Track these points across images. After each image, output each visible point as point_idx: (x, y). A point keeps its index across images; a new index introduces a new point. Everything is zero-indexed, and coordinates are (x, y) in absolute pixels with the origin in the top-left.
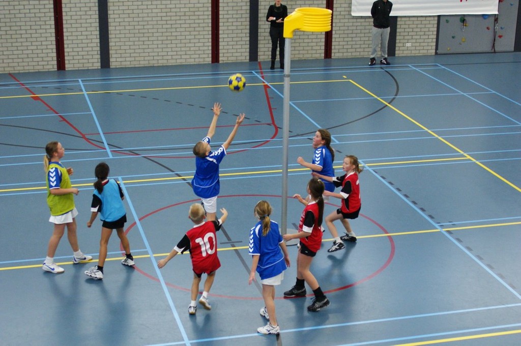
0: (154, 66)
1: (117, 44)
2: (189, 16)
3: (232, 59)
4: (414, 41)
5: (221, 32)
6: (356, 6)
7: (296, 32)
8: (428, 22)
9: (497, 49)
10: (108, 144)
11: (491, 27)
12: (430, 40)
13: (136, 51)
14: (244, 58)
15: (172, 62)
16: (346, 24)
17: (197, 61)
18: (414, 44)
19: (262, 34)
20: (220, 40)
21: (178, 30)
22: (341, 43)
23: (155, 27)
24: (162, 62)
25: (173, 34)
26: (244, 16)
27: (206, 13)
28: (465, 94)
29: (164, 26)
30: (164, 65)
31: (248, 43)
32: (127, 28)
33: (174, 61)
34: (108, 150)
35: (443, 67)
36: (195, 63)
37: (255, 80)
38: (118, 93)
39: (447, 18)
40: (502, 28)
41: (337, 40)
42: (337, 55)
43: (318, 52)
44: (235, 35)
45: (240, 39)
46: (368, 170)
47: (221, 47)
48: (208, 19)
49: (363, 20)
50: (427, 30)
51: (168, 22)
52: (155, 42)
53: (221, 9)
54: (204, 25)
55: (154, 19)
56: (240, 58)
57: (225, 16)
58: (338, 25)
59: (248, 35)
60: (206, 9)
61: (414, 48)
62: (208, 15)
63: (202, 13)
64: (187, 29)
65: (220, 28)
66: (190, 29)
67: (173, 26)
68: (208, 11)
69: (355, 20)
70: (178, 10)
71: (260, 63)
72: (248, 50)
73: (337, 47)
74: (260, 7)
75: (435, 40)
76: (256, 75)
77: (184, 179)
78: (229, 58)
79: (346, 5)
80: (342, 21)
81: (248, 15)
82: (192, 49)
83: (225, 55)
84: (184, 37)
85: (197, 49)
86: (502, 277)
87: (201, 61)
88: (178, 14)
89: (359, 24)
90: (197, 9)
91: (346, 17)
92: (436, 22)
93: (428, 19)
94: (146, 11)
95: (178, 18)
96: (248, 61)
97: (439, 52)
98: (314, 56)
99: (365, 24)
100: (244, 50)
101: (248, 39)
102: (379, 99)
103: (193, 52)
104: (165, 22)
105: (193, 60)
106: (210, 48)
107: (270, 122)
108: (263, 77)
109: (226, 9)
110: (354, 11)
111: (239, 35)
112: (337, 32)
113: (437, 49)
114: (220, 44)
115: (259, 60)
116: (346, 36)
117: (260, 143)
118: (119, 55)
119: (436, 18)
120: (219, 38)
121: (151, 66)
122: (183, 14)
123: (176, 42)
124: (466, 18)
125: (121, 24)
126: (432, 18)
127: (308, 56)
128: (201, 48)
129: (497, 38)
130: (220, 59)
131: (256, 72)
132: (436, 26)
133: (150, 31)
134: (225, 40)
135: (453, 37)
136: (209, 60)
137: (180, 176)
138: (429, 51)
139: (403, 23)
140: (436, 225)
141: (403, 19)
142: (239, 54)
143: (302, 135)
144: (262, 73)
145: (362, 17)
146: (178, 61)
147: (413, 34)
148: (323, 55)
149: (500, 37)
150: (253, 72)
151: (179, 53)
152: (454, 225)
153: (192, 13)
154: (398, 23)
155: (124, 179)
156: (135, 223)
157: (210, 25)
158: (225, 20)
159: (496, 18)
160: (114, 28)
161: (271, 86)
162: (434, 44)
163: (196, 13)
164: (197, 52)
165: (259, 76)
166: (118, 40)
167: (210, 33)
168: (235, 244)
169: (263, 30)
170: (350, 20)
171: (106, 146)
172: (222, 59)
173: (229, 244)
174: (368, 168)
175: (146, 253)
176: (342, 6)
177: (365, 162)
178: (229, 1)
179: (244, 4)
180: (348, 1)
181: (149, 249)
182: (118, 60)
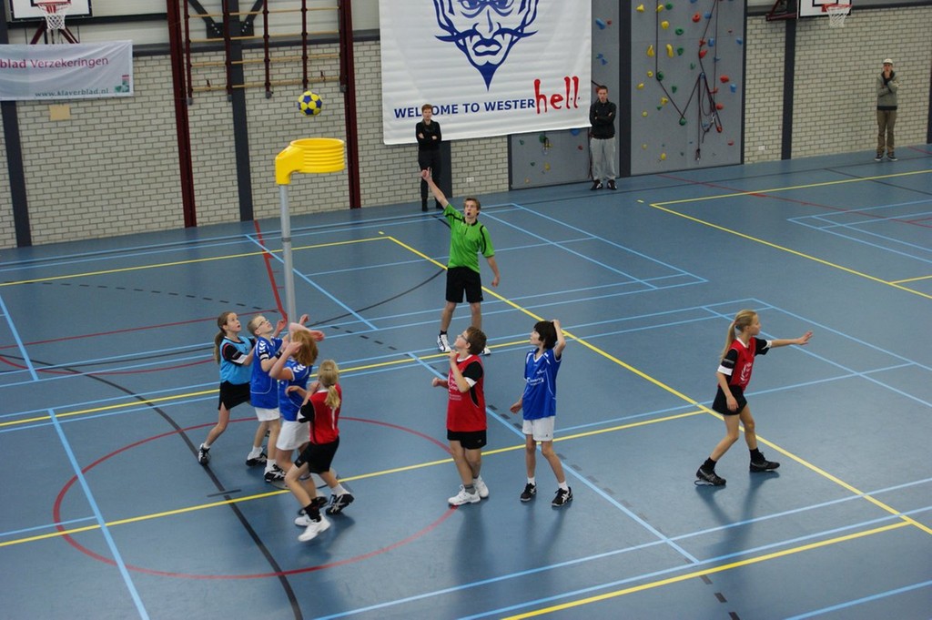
0: (98, 239)
2: (147, 161)
3: (215, 220)
4: (477, 173)
5: (195, 182)
6: (388, 130)
7: (293, 175)
8: (494, 146)
10: (31, 361)
12: (500, 171)
13: (70, 218)
14: (232, 217)
15: (125, 231)
16: (377, 157)
17: (164, 226)
18: (477, 179)
19: (256, 180)
20: (196, 193)
21: (131, 183)
22: (373, 185)
23: (96, 180)
24: (111, 232)
25: (125, 189)
26: (227, 156)
27: (171, 155)
28: (555, 244)
29: (110, 179)
30: (114, 235)
31: (237, 194)
32: (53, 184)
33: (129, 229)
34: (32, 369)
35: (522, 208)
36: (160, 229)
37: (252, 247)
38: (45, 283)
39: (520, 138)
41: (366, 180)
42: (368, 202)
43: (341, 200)
44: (217, 185)
45: (224, 190)
46: (422, 366)
47: (197, 204)
48: (175, 164)
49: (402, 150)
50: (494, 156)
51: (116, 172)
52: (98, 203)
53: (192, 148)
54: (169, 173)
55: (93, 169)
56: (226, 217)
57: (200, 158)
58: (365, 159)
59: (236, 183)
60: (170, 150)
61: (478, 184)
62: (174, 158)
63: (165, 156)
64: (145, 181)
65: (194, 176)
66: (149, 181)
67: (123, 178)
68: (174, 152)
69: (390, 151)
70: (129, 154)
71: (256, 222)
72: (238, 205)
73: (367, 191)
74: (250, 142)
75: (507, 170)
76: (252, 239)
77: (150, 404)
78: (211, 219)
79: (377, 130)
80: (371, 153)
81: (234, 155)
82: (154, 209)
83: (205, 214)
84: (140, 193)
85: (162, 208)
86: (627, 505)
87: (170, 226)
88: (129, 159)
89: (397, 156)
90: (157, 151)
91: (377, 147)
92: (506, 145)
93: (493, 141)
94: (81, 158)
95: (129, 165)
96: (239, 220)
97: (514, 186)
98: (335, 206)
99: (404, 155)
100: (232, 206)
101: (236, 188)
102: (432, 261)
103: (156, 214)
104: (110, 173)
105: (157, 225)
106: (181, 206)
107: (276, 307)
108: (262, 243)
109: (199, 147)
110: (388, 138)
111: (222, 184)
112: (366, 170)
113: (510, 182)
114: (196, 198)
115: (255, 219)
116: (379, 174)
118: (45, 226)
119: (506, 140)
120: (193, 190)
121: (94, 239)
122: (136, 159)
123: (129, 200)
124: (547, 136)
125: (45, 179)
126: (500, 140)
127: (326, 207)
128: (168, 207)
130: (198, 220)
131: (252, 236)
132: (506, 150)
133: (89, 187)
134: (203, 192)
135: (532, 164)
136: (181, 223)
137: (143, 400)
138: (502, 187)
139: (459, 149)
141: (458, 144)
142: (226, 212)
143: (323, 323)
144: (260, 236)
145: (399, 146)
146: (135, 228)
147: (474, 164)
148: (348, 204)
150: (247, 236)
151: (135, 217)
153: (151, 157)
154: (452, 150)
155: (56, 412)
156: (76, 478)
157: (179, 172)
158: (201, 164)
160: (33, 186)
161: (274, 255)
162: (507, 176)
163: (156, 157)
164: (162, 214)
165: (256, 242)
166: (42, 203)
167: (180, 183)
168: (230, 495)
169: (257, 175)
170: (383, 151)
171: (29, 364)
172: (200, 220)
173: (222, 496)
174: (422, 363)
175: (95, 522)
176: (370, 131)
177: (418, 355)
178: (204, 135)
179: (226, 138)
180: (378, 125)
181: (98, 516)
182: (44, 232)
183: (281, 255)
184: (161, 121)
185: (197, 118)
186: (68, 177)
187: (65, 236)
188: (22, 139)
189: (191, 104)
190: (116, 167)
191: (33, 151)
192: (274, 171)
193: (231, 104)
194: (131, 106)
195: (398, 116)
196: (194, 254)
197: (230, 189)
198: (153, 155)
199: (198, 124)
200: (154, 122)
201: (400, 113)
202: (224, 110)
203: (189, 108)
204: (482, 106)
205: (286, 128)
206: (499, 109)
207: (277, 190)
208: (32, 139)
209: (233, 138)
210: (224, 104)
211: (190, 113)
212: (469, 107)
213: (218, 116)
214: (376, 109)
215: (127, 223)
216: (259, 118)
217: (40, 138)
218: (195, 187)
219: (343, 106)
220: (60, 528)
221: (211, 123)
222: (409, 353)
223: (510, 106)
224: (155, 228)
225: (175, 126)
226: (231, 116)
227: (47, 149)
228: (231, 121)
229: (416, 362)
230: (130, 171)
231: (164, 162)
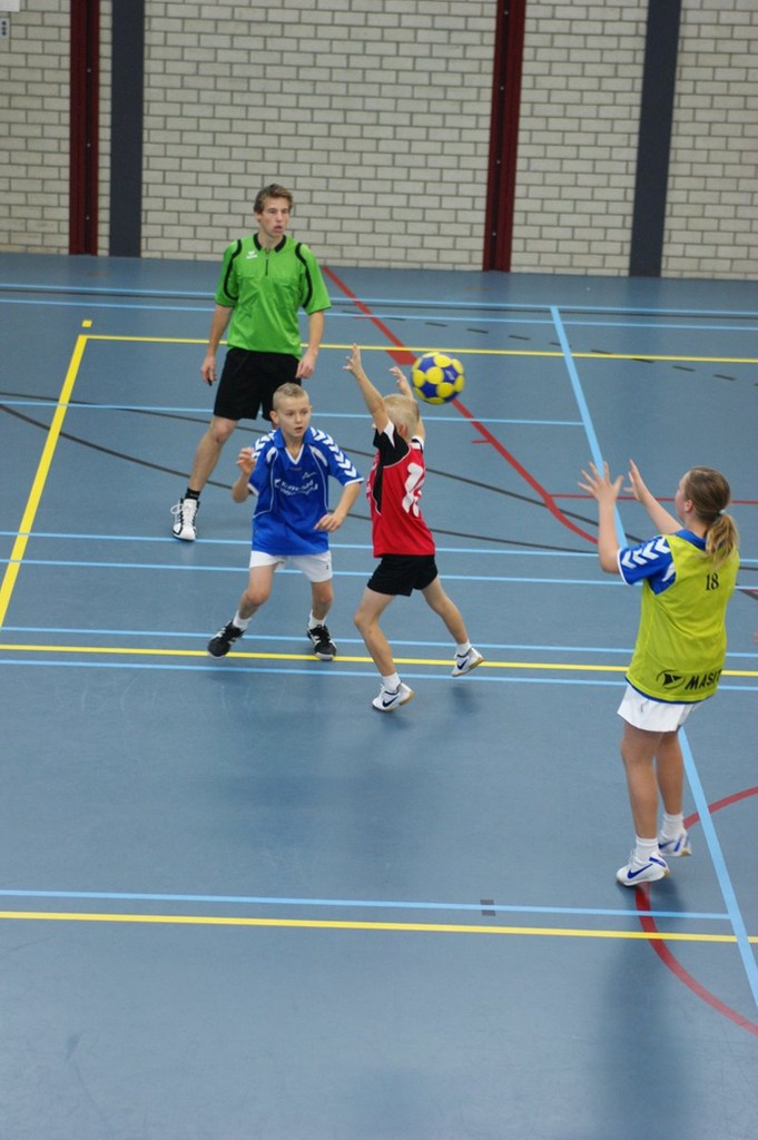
10: (627, 537)
38: (679, 366)
118: (697, 237)
125: (717, 129)
160: (688, 142)
166: (699, 183)
175: (726, 928)
181: (734, 916)
182: (691, 251)
187: (738, 265)
188: (685, 31)
191: (703, 59)
208: (706, 31)
217: (725, 32)
220: (648, 924)
227: (736, 60)
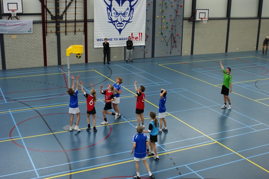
0: (22, 68)
1: (8, 60)
2: (35, 49)
3: (52, 65)
4: (117, 55)
5: (47, 55)
6: (95, 44)
7: (71, 54)
8: (121, 49)
9: (146, 57)
10: (5, 98)
11: (143, 50)
12: (122, 55)
13: (16, 63)
14: (56, 64)
15: (29, 67)
16: (92, 51)
17: (39, 66)
19: (62, 55)
20: (47, 58)
21: (31, 55)
22: (91, 57)
24: (25, 67)
26: (55, 49)
27: (41, 48)
28: (135, 73)
29: (26, 54)
31: (57, 58)
32: (12, 54)
34: (5, 100)
37: (61, 72)
38: (9, 79)
40: (147, 50)
41: (89, 56)
42: (90, 61)
43: (83, 61)
44: (52, 56)
47: (47, 60)
49: (98, 49)
50: (121, 51)
52: (23, 60)
53: (47, 47)
54: (41, 53)
55: (22, 51)
57: (48, 49)
58: (89, 51)
59: (57, 56)
61: (117, 58)
62: (42, 49)
63: (40, 48)
64: (35, 54)
65: (47, 54)
67: (29, 53)
69: (95, 49)
70: (31, 48)
71: (62, 65)
72: (57, 61)
73: (89, 59)
74: (61, 46)
75: (124, 55)
76: (61, 70)
77: (34, 109)
78: (51, 64)
79: (92, 44)
81: (57, 49)
82: (37, 61)
83: (49, 63)
84: (33, 57)
87: (40, 66)
88: (31, 49)
91: (92, 48)
92: (124, 49)
93: (121, 48)
94: (19, 48)
95: (31, 50)
96: (58, 65)
98: (81, 62)
101: (57, 57)
102: (105, 76)
103: (37, 63)
104: (26, 52)
105: (37, 65)
106: (43, 61)
107: (66, 86)
108: (63, 71)
109: (48, 47)
110: (95, 46)
112: (89, 53)
113: (125, 58)
117: (62, 95)
119: (124, 47)
122: (33, 49)
123: (31, 59)
125: (10, 53)
126: (123, 47)
127: (79, 62)
128: (40, 61)
129: (145, 53)
130: (47, 65)
133: (21, 55)
134: (49, 58)
136: (43, 65)
137: (32, 108)
138: (123, 59)
140: (126, 120)
141: (112, 48)
142: (54, 63)
144: (63, 69)
145: (98, 48)
146: (32, 66)
147: (116, 53)
148: (85, 62)
149: (147, 53)
150: (59, 69)
151: (32, 63)
152: (132, 120)
154: (111, 49)
155: (11, 110)
156: (15, 126)
157: (43, 52)
158: (48, 51)
159: (144, 46)
160: (7, 55)
164: (39, 63)
167: (43, 55)
168: (53, 132)
169: (62, 54)
170: (94, 49)
171: (4, 98)
172: (48, 64)
173: (51, 132)
174: (101, 101)
175: (20, 137)
176: (91, 44)
177: (101, 99)
178: (49, 44)
179: (55, 45)
180: (93, 43)
181: (20, 136)
182: (9, 66)
183: (67, 74)
184: (39, 40)
185: (48, 39)
186: (15, 53)
187: (14, 67)
188: (5, 43)
189: (47, 36)
190: (28, 51)
191: (7, 46)
192: (66, 53)
193: (56, 36)
194: (32, 36)
195: (98, 41)
196: (46, 73)
197: (55, 57)
198: (37, 48)
199: (48, 41)
200: (37, 40)
201: (98, 40)
202: (55, 38)
203: (46, 37)
204: (118, 39)
205: (70, 43)
206: (122, 40)
207: (67, 58)
208: (7, 43)
209: (57, 45)
210: (55, 36)
211: (46, 38)
212: (115, 39)
213: (53, 39)
214: (92, 39)
215: (30, 65)
216: (63, 40)
217: (9, 43)
218: (47, 56)
219: (84, 38)
220: (11, 139)
221: (51, 41)
222: (98, 99)
223: (125, 39)
224: (37, 66)
225: (42, 41)
226: (56, 39)
227: (11, 46)
228: (56, 40)
229: (100, 101)
230: (31, 52)
231: (40, 50)
